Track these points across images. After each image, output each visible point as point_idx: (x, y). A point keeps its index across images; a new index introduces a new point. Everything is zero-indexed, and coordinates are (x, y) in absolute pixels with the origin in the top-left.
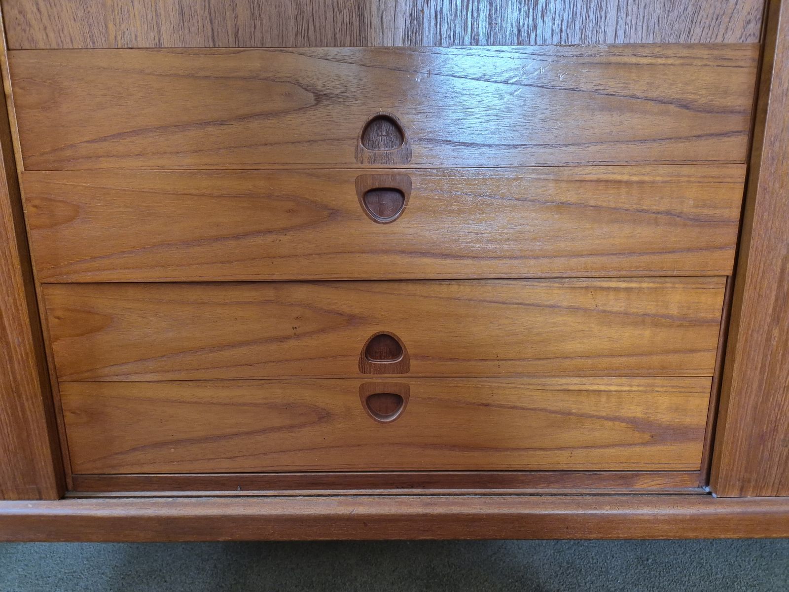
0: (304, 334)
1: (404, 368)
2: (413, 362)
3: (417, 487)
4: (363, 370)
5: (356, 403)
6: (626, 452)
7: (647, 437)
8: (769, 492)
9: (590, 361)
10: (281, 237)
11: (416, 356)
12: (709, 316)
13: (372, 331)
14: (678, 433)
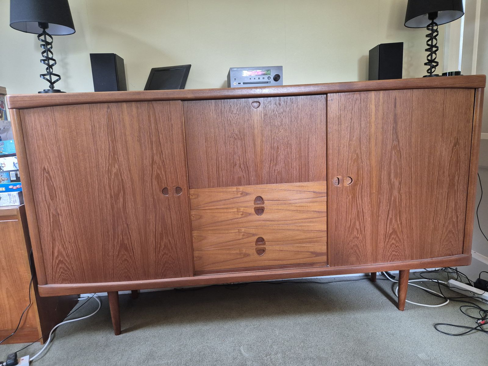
0: (244, 238)
1: (264, 244)
2: (266, 243)
3: (268, 269)
4: (256, 245)
5: (254, 251)
6: (311, 259)
7: (315, 255)
8: (340, 265)
9: (302, 240)
10: (240, 219)
11: (267, 241)
12: (324, 230)
13: (257, 237)
14: (321, 254)
